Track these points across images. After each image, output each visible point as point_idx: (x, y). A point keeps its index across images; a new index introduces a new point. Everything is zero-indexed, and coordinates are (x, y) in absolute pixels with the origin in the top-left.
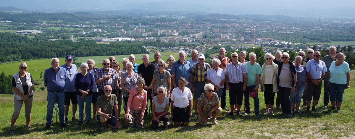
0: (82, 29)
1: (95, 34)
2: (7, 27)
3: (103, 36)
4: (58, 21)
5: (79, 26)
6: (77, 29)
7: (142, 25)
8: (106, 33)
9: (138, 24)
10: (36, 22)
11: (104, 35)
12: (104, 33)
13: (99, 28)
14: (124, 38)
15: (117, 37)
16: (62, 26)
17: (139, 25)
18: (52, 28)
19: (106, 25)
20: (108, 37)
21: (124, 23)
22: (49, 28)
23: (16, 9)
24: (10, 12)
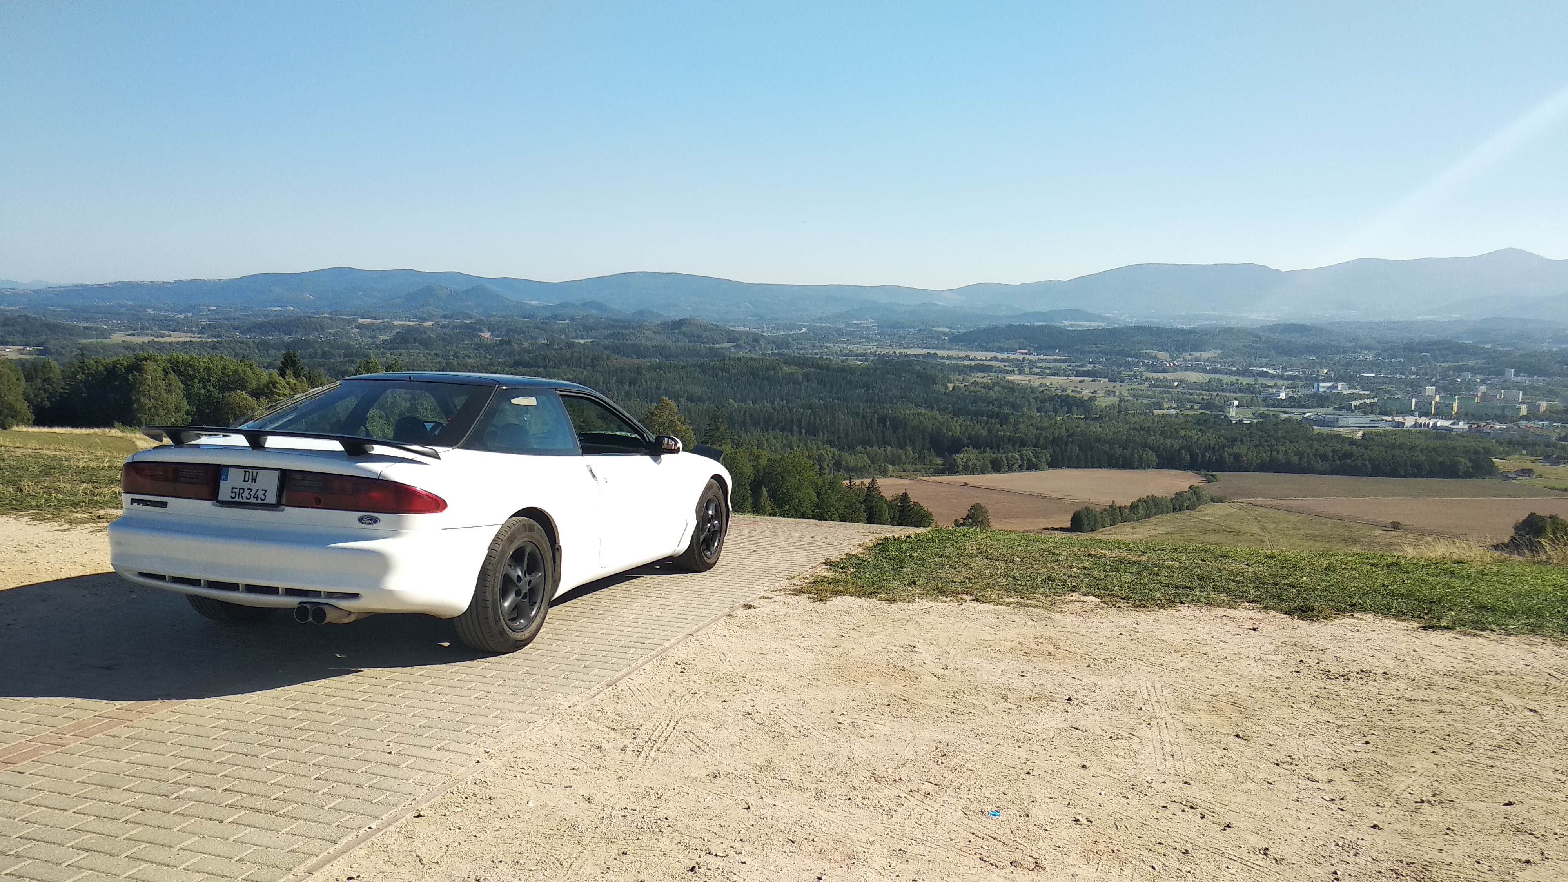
0: (1280, 383)
1: (1321, 401)
2: (1049, 368)
3: (1349, 408)
4: (1205, 355)
5: (1271, 371)
6: (1261, 380)
7: (1516, 374)
8: (1361, 397)
9: (1501, 373)
10: (1135, 356)
11: (1354, 403)
12: (1355, 397)
13: (1342, 379)
14: (1423, 420)
15: (1401, 413)
16: (1215, 371)
17: (1503, 374)
18: (1180, 375)
19: (1372, 372)
20: (1365, 413)
21: (1443, 365)
22: (1169, 376)
23: (1089, 317)
24: (1071, 326)
